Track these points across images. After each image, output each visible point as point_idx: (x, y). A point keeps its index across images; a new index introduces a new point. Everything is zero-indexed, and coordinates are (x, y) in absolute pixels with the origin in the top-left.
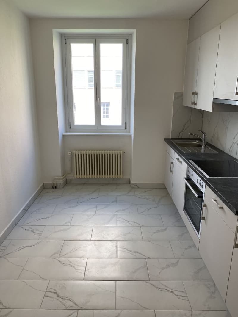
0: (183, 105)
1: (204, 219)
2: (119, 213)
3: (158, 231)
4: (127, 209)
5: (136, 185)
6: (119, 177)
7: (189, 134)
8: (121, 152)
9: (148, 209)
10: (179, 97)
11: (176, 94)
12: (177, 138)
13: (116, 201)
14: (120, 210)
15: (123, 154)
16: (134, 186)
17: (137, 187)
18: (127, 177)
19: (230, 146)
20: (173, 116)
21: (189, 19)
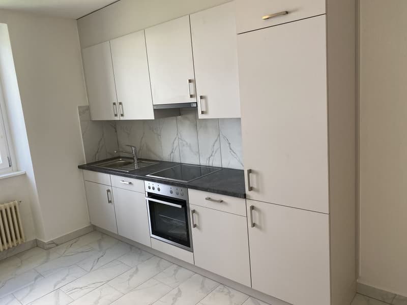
0: (93, 120)
1: (195, 226)
2: (61, 285)
3: (131, 276)
4: (68, 275)
5: (52, 242)
6: (20, 243)
7: (115, 152)
8: (16, 202)
9: (96, 262)
10: (85, 111)
11: (80, 107)
12: (94, 161)
13: (40, 275)
14: (58, 283)
15: (19, 204)
16: (50, 246)
17: (55, 244)
18: (33, 238)
19: (169, 153)
20: (83, 135)
21: (77, 20)
